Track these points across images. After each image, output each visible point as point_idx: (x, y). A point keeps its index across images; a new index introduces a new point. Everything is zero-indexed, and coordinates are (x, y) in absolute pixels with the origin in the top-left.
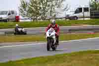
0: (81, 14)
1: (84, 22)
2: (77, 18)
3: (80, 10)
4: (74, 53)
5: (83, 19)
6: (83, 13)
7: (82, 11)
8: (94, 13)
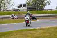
0: (21, 8)
1: (23, 13)
2: (19, 10)
3: (21, 6)
4: (18, 31)
5: (22, 11)
6: (23, 8)
7: (22, 7)
8: (29, 8)
